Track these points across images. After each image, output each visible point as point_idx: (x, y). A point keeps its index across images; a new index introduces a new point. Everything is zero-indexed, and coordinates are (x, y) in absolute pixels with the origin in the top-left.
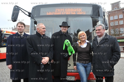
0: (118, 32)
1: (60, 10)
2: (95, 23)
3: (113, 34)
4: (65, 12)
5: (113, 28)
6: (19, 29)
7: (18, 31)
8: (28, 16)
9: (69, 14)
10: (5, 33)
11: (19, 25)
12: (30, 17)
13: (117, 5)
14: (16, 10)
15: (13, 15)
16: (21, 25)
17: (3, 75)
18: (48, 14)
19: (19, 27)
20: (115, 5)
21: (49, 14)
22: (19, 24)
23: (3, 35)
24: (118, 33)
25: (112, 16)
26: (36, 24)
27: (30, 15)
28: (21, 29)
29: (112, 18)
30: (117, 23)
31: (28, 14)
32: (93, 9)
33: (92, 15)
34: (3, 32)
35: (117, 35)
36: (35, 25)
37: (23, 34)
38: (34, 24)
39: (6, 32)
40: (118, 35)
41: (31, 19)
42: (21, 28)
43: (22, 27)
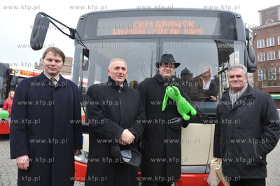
0: (274, 77)
1: (144, 25)
2: (224, 56)
3: (264, 81)
4: (155, 29)
5: (263, 67)
6: (48, 66)
7: (47, 70)
8: (69, 36)
9: (165, 33)
10: (18, 74)
11: (50, 55)
12: (74, 40)
13: (274, 13)
14: (42, 23)
15: (34, 35)
16: (55, 55)
17: (9, 171)
18: (115, 33)
19: (50, 60)
20: (268, 13)
21: (119, 34)
22: (50, 52)
23: (14, 79)
24: (276, 79)
25: (260, 39)
26: (88, 57)
27: (73, 34)
28: (53, 66)
29: (260, 44)
30: (273, 55)
31: (69, 33)
32: (222, 22)
33: (219, 37)
34: (13, 72)
35: (272, 83)
36: (86, 58)
37: (57, 78)
38: (81, 55)
39: (19, 72)
40: (275, 84)
41: (75, 44)
42: (53, 63)
43: (57, 61)
